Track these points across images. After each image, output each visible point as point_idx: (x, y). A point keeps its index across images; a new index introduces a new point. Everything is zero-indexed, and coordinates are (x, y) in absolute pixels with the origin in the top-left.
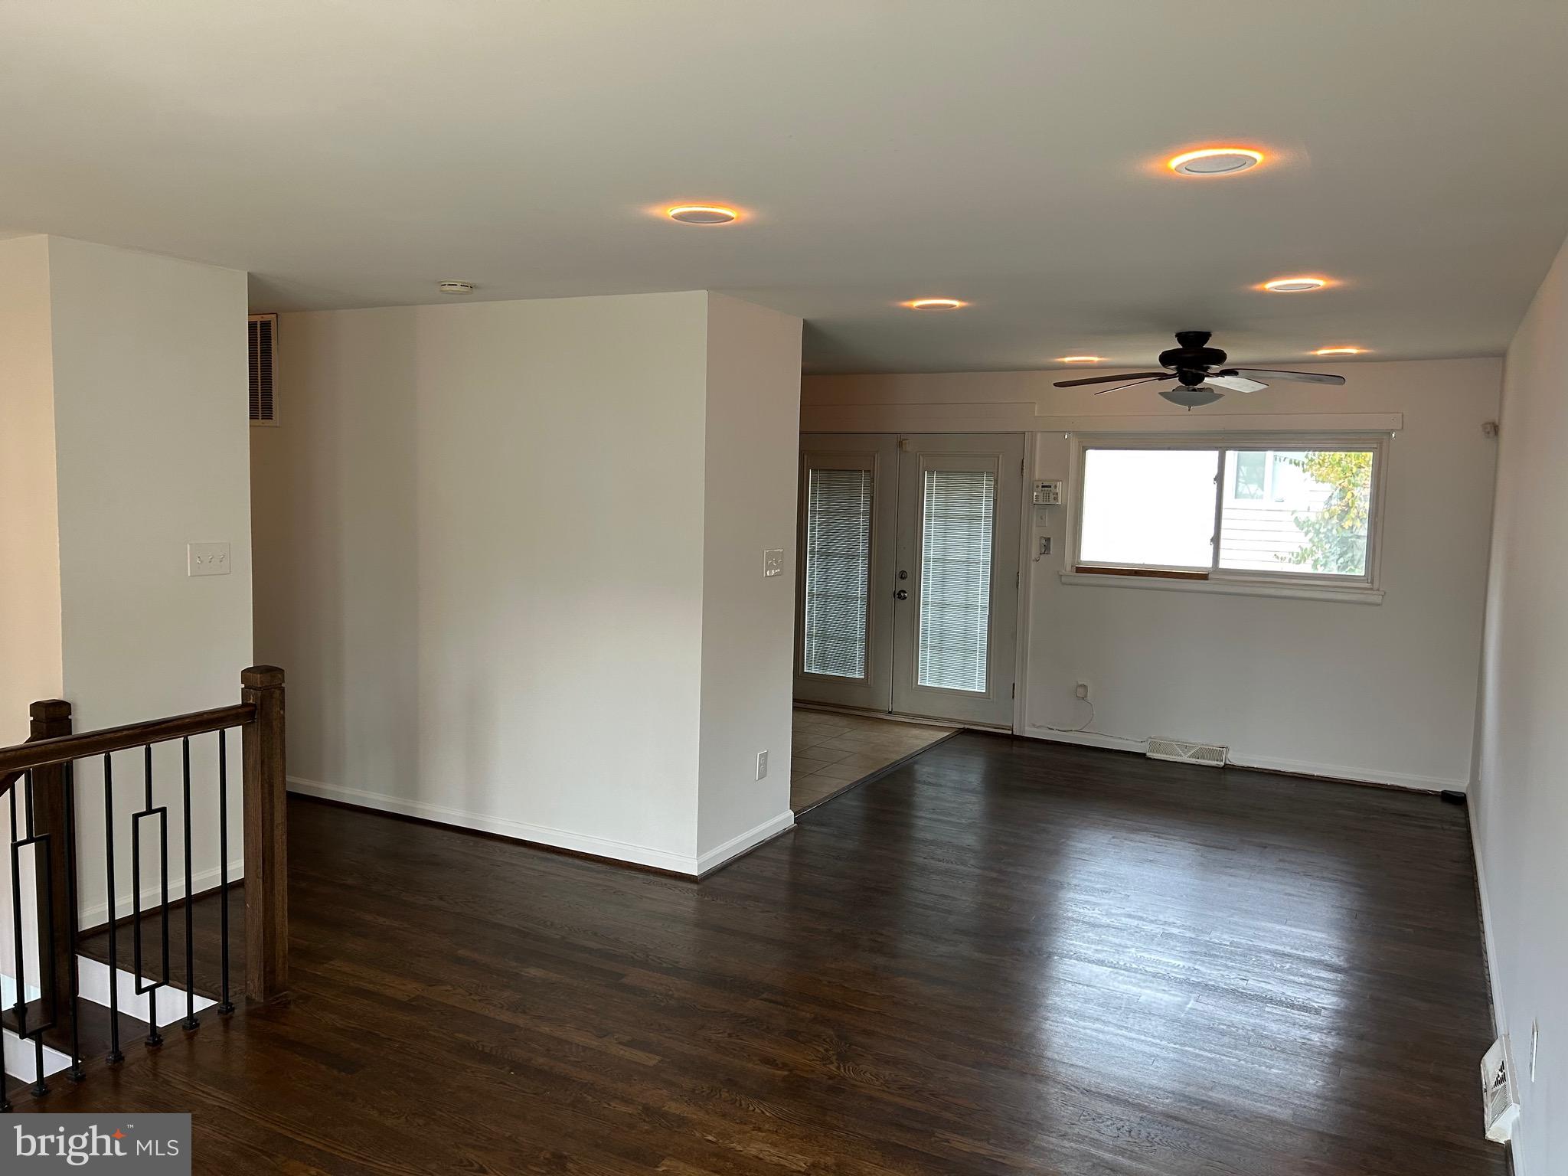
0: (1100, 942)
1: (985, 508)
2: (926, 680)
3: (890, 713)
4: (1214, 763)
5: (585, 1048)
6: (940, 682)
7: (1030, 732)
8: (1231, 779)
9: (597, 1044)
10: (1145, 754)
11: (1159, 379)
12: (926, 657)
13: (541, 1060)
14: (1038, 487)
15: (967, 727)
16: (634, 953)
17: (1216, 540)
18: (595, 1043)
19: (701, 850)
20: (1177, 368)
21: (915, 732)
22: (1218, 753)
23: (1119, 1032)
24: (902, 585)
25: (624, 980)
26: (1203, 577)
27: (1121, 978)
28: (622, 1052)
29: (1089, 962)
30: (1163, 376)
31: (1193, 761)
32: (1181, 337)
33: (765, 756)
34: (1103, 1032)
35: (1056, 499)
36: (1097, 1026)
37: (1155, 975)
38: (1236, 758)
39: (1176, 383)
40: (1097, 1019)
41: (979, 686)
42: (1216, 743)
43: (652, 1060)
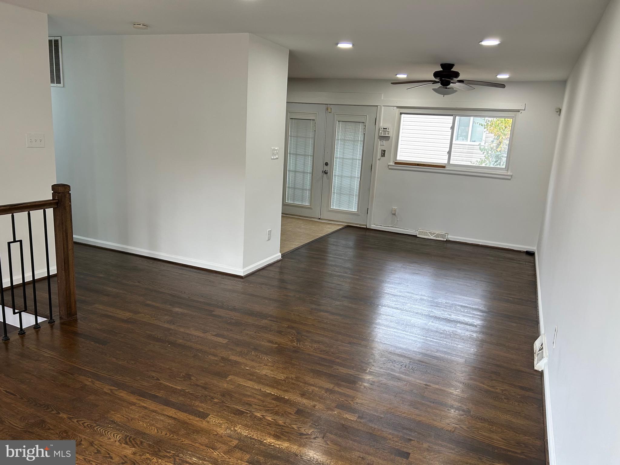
0: (397, 301)
1: (360, 137)
2: (334, 206)
3: (319, 219)
4: (442, 239)
5: (198, 337)
6: (339, 207)
7: (373, 227)
8: (449, 245)
9: (203, 335)
10: (416, 236)
11: (433, 83)
12: (335, 198)
13: (181, 341)
14: (382, 129)
15: (349, 224)
16: (218, 303)
17: (449, 153)
18: (202, 335)
19: (244, 266)
20: (440, 79)
21: (329, 226)
22: (442, 236)
23: (403, 332)
24: (326, 168)
25: (213, 313)
26: (444, 167)
27: (404, 314)
28: (213, 338)
29: (392, 308)
30: (435, 82)
31: (435, 238)
32: (443, 66)
33: (270, 231)
34: (397, 332)
35: (388, 134)
36: (395, 330)
37: (417, 313)
38: (451, 237)
39: (439, 85)
40: (395, 328)
41: (354, 209)
42: (443, 233)
43: (225, 341)
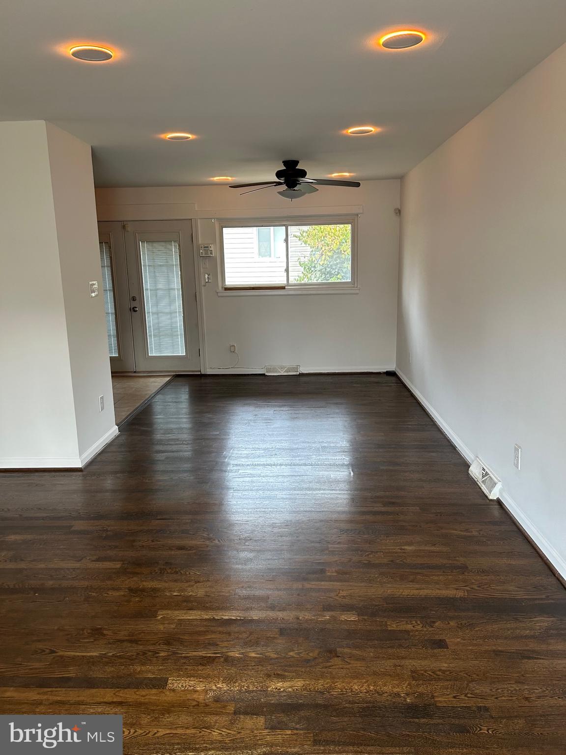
0: (299, 456)
1: (175, 260)
2: (153, 353)
3: (135, 372)
4: (295, 373)
5: (74, 569)
6: (160, 352)
7: (209, 372)
8: (303, 379)
9: (79, 565)
10: (264, 375)
11: (275, 186)
12: (152, 342)
13: (51, 583)
14: (202, 247)
15: (177, 373)
16: (70, 513)
17: (287, 270)
18: (78, 565)
19: (81, 451)
20: (285, 179)
21: (152, 380)
22: (296, 369)
23: (332, 492)
24: (134, 304)
25: (73, 529)
26: (283, 288)
27: (317, 469)
28: (97, 565)
29: (300, 465)
30: (279, 184)
31: (286, 374)
32: (285, 163)
33: (102, 398)
34: (325, 494)
35: (211, 253)
36: (322, 492)
37: (330, 465)
38: (304, 370)
40: (320, 489)
41: (181, 352)
42: (294, 364)
43: (118, 565)
